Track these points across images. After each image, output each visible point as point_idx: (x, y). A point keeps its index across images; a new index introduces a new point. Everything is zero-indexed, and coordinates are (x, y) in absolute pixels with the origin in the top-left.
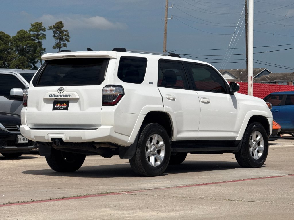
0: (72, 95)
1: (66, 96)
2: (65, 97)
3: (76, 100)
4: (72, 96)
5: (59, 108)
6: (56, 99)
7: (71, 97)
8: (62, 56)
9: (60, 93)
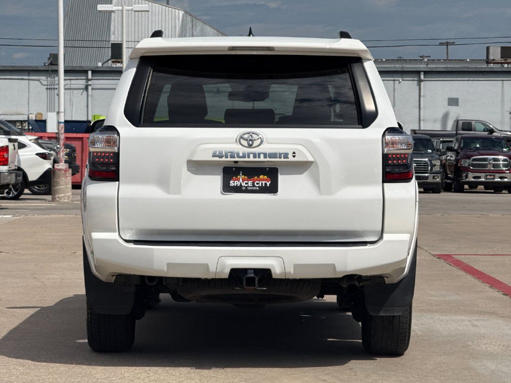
0: (294, 153)
1: (273, 155)
2: (270, 158)
3: (301, 167)
4: (294, 156)
5: (244, 188)
6: (236, 162)
7: (291, 158)
8: (229, 47)
9: (250, 146)
